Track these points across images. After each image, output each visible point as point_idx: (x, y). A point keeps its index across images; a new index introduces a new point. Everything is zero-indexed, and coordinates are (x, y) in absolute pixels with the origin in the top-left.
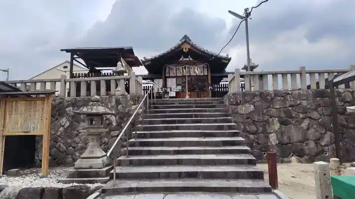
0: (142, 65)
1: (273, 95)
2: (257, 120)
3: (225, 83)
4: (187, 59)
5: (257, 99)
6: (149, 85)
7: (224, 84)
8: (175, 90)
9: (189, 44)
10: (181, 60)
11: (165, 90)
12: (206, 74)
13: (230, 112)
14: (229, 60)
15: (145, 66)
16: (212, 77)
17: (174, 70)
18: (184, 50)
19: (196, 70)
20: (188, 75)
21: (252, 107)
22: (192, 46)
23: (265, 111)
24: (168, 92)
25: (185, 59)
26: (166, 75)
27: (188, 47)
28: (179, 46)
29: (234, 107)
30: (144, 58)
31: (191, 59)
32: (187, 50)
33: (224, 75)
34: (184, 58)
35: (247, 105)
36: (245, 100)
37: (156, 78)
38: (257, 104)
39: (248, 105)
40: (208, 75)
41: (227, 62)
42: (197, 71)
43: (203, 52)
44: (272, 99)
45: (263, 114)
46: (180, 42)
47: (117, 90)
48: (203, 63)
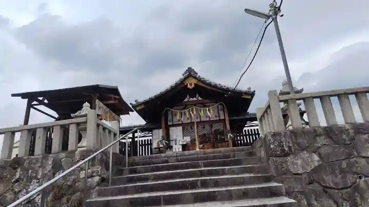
0: (133, 111)
1: (351, 131)
2: (332, 185)
3: (250, 128)
4: (195, 99)
5: (321, 141)
6: (146, 138)
7: (248, 130)
8: (181, 143)
9: (195, 78)
10: (186, 100)
11: (166, 143)
12: (222, 118)
13: (272, 172)
14: (252, 94)
15: (137, 112)
16: (231, 121)
17: (179, 116)
18: (189, 86)
19: (208, 112)
20: (199, 120)
21: (316, 157)
22: (199, 80)
23: (344, 164)
24: (172, 147)
25: (191, 99)
26: (169, 124)
27: (194, 81)
28: (182, 82)
29: (279, 160)
30: (135, 101)
31: (200, 99)
32: (193, 86)
33: (247, 117)
34: (190, 97)
35: (305, 154)
36: (298, 144)
37: (154, 129)
38: (323, 151)
39: (307, 155)
40: (224, 120)
41: (249, 97)
42: (210, 113)
43: (215, 86)
44: (353, 139)
45: (342, 171)
46: (182, 77)
47: (79, 145)
48: (216, 103)
